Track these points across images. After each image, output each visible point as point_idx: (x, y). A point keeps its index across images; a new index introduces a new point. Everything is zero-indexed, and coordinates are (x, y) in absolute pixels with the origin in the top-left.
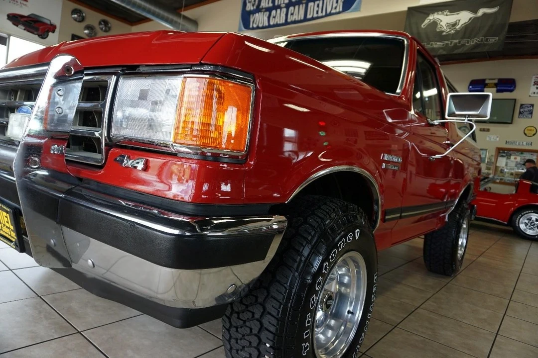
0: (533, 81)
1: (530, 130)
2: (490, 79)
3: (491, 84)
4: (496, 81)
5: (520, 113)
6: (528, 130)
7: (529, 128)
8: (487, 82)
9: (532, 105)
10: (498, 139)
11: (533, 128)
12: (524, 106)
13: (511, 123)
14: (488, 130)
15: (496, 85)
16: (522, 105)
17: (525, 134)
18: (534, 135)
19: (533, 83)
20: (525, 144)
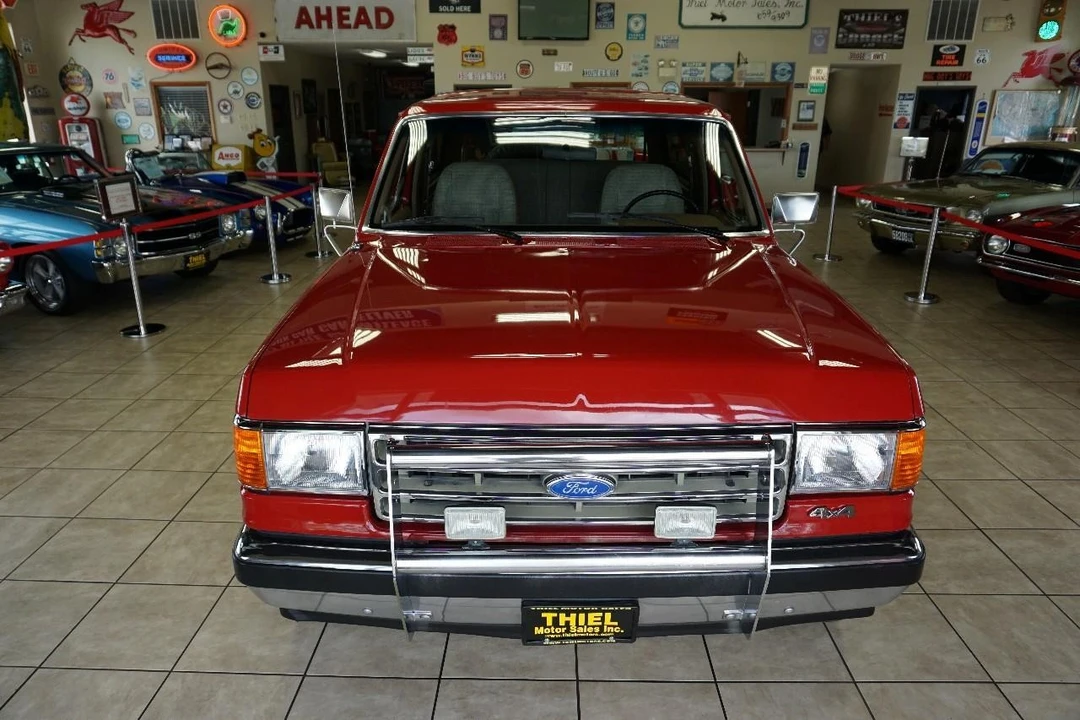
1: (614, 49)
5: (598, 19)
6: (611, 50)
7: (612, 46)
9: (612, 6)
10: (571, 67)
11: (616, 46)
12: (601, 7)
13: (587, 39)
14: (555, 53)
16: (598, 5)
17: (608, 57)
18: (620, 57)
20: (608, 73)
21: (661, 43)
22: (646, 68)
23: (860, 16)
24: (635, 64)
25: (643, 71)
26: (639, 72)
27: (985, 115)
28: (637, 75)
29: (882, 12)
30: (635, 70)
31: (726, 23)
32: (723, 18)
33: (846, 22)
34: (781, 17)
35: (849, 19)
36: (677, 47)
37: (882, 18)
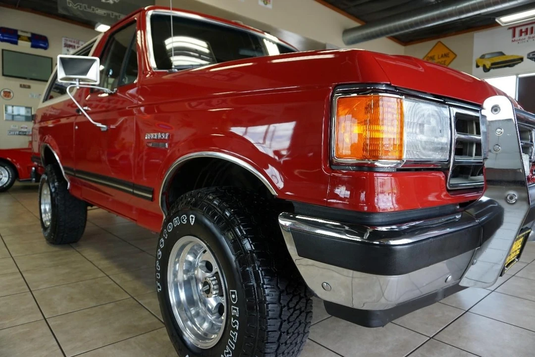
0: (63, 43)
2: (22, 31)
3: (24, 36)
4: (29, 35)
8: (20, 33)
14: (29, 87)
15: (29, 39)
19: (63, 45)
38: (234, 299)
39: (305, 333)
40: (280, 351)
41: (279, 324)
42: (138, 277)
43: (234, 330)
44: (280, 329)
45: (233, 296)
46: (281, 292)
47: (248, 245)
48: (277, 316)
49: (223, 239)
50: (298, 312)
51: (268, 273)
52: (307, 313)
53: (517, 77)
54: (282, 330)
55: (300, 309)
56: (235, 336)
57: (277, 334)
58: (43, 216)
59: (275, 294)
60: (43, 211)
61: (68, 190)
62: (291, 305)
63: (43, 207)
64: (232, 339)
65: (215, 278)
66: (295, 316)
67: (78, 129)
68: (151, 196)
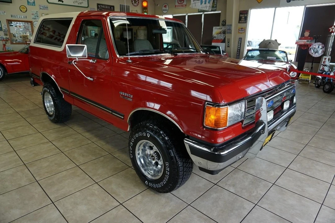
6: (22, 8)
10: (5, 13)
11: (24, 7)
13: (11, 3)
18: (26, 11)
20: (23, 17)
21: (42, 8)
22: (38, 16)
23: (103, 6)
24: (33, 14)
25: (37, 17)
26: (35, 17)
27: (136, 36)
28: (34, 19)
29: (108, 6)
30: (33, 16)
31: (63, 3)
32: (63, 2)
33: (99, 7)
34: (81, 3)
35: (100, 6)
36: (48, 10)
37: (108, 7)
38: (167, 165)
39: (191, 171)
40: (183, 181)
41: (183, 173)
42: (107, 143)
43: (167, 175)
44: (183, 174)
45: (167, 164)
46: (184, 162)
47: (166, 138)
48: (182, 166)
49: (158, 139)
50: (189, 168)
51: (179, 157)
52: (192, 168)
53: (305, 7)
54: (184, 174)
55: (189, 167)
56: (167, 177)
57: (182, 176)
58: (47, 109)
59: (182, 164)
60: (46, 107)
61: (63, 99)
62: (187, 166)
63: (46, 104)
64: (166, 178)
65: (155, 154)
66: (188, 165)
67: (70, 72)
68: (123, 117)
